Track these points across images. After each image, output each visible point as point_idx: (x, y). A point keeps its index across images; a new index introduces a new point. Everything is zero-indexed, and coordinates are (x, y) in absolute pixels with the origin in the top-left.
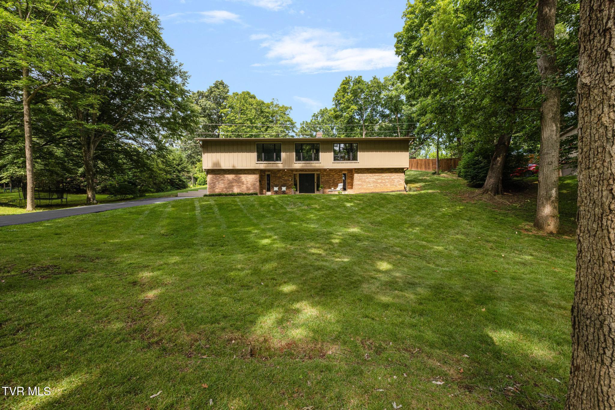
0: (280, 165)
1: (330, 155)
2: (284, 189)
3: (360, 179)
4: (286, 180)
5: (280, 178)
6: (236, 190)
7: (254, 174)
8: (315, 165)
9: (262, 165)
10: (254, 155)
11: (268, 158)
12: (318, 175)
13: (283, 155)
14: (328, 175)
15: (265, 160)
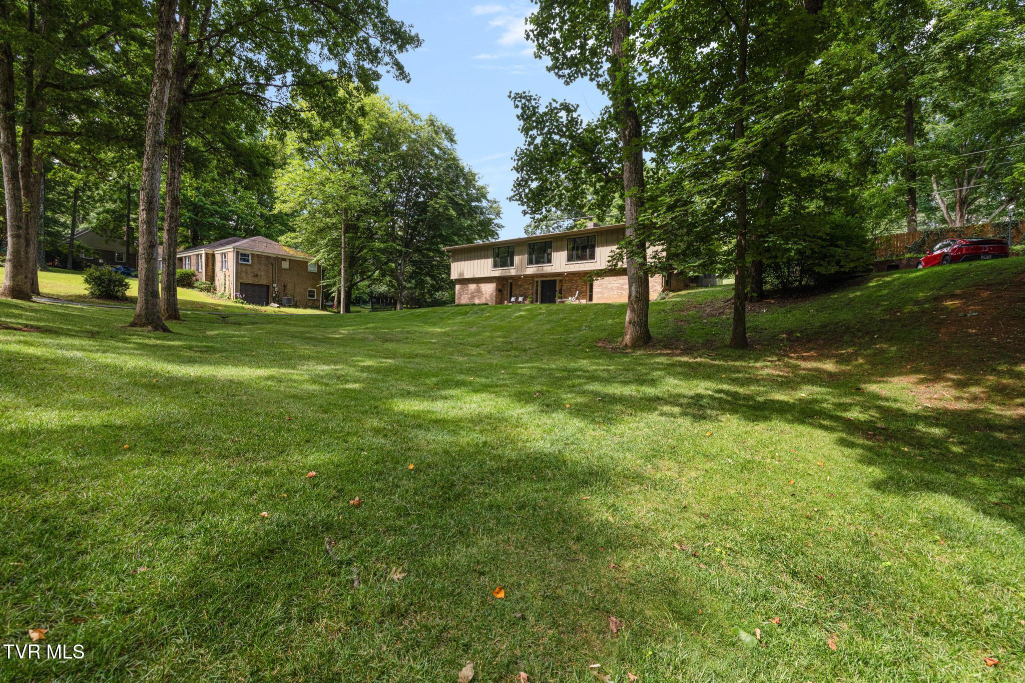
0: (513, 272)
1: (564, 255)
2: (520, 299)
3: (600, 285)
4: (526, 289)
5: (520, 286)
6: (477, 301)
7: (492, 282)
8: (548, 269)
9: (497, 273)
10: (490, 262)
11: (504, 264)
12: (561, 281)
13: (517, 259)
14: (570, 281)
15: (501, 266)
